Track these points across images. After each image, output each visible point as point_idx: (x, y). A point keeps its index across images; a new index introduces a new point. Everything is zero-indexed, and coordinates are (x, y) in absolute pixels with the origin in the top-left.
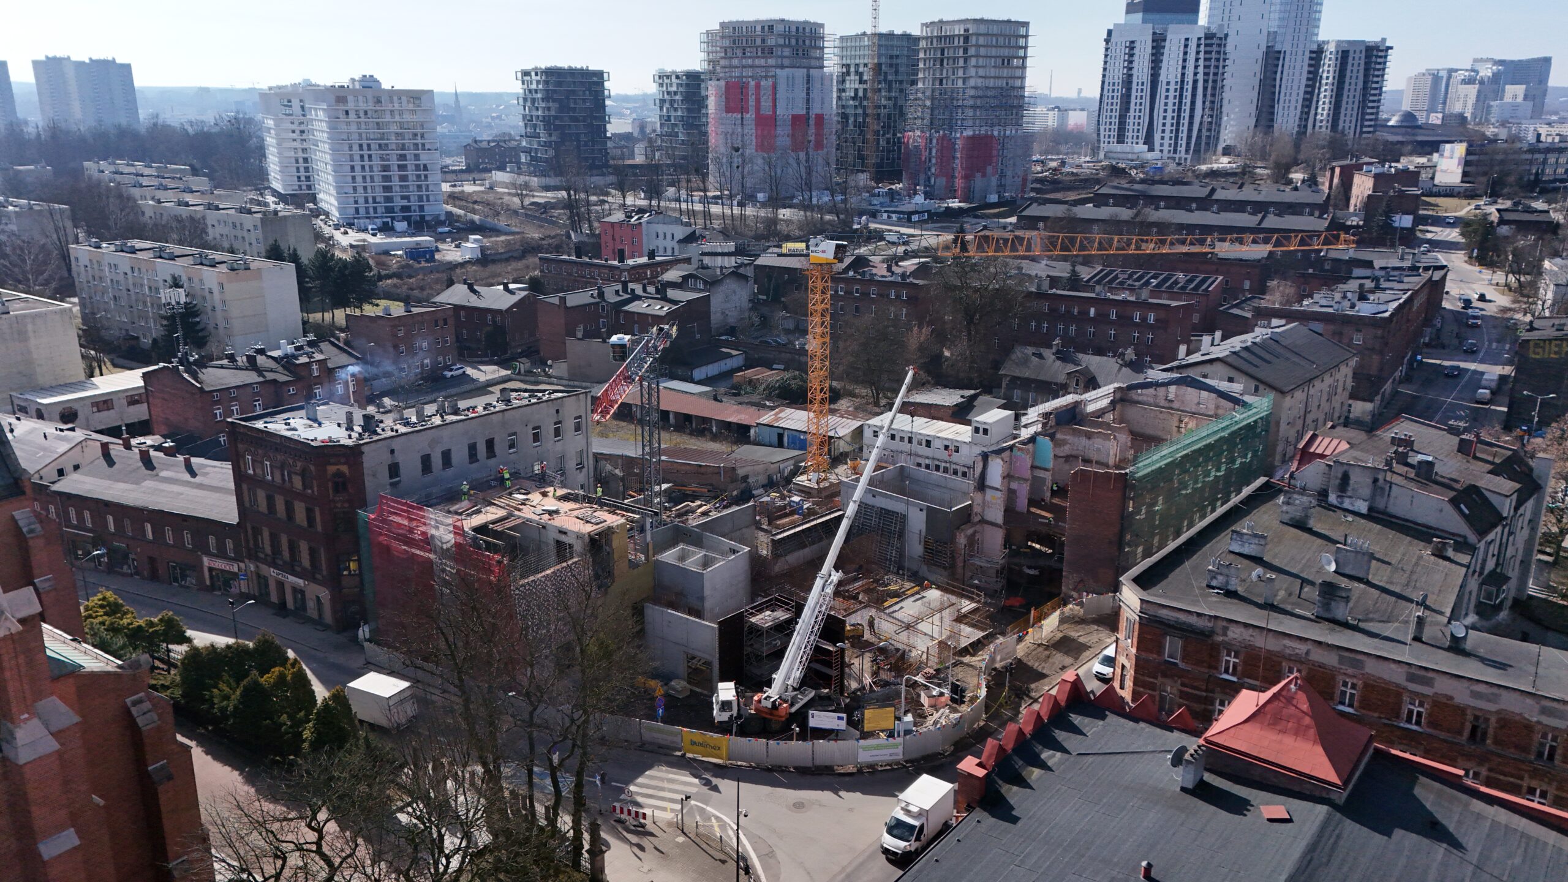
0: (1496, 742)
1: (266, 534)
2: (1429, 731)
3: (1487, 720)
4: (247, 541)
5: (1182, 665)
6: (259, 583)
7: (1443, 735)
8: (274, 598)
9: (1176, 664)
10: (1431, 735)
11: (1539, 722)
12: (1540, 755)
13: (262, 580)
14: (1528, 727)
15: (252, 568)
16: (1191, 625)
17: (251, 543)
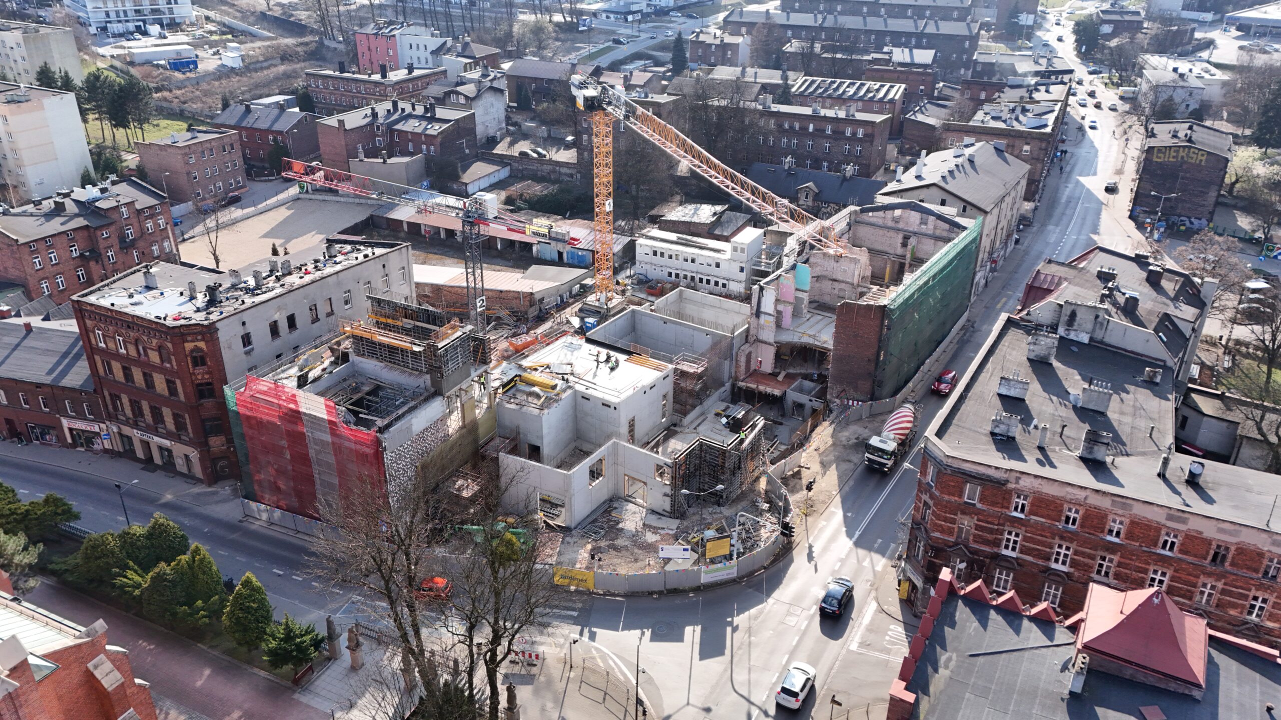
0: (1232, 564)
1: (125, 399)
2: (1180, 556)
3: (1227, 549)
4: (106, 406)
5: (979, 506)
6: (123, 442)
7: (1190, 559)
8: (140, 454)
9: (974, 505)
10: (1180, 559)
11: (1269, 551)
12: (1266, 573)
13: (127, 440)
14: (1261, 555)
15: (115, 430)
16: (989, 476)
17: (110, 407)
